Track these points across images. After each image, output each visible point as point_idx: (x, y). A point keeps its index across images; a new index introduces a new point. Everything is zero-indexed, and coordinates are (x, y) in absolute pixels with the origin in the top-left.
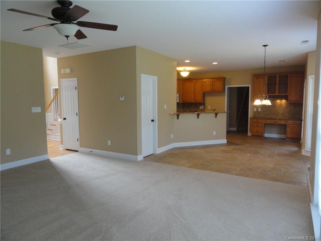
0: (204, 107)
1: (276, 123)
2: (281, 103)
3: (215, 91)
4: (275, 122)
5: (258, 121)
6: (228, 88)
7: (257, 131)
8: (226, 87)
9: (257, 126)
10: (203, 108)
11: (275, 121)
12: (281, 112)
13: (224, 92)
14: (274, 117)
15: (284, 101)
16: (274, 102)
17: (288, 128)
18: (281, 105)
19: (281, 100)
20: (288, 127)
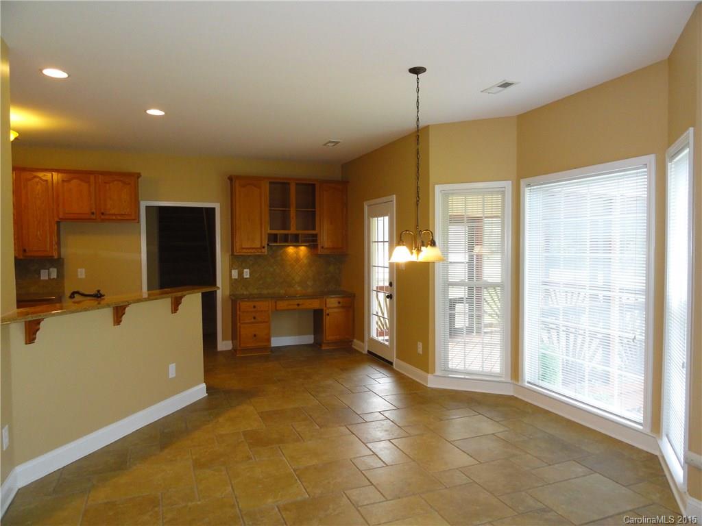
0: (61, 275)
1: (300, 307)
2: (297, 253)
3: (107, 217)
4: (298, 305)
5: (254, 307)
6: (148, 208)
7: (255, 336)
8: (143, 205)
9: (253, 320)
10: (54, 275)
11: (296, 302)
12: (297, 279)
13: (138, 219)
14: (282, 292)
15: (303, 250)
16: (282, 251)
17: (328, 317)
18: (298, 260)
19: (297, 246)
20: (328, 315)
